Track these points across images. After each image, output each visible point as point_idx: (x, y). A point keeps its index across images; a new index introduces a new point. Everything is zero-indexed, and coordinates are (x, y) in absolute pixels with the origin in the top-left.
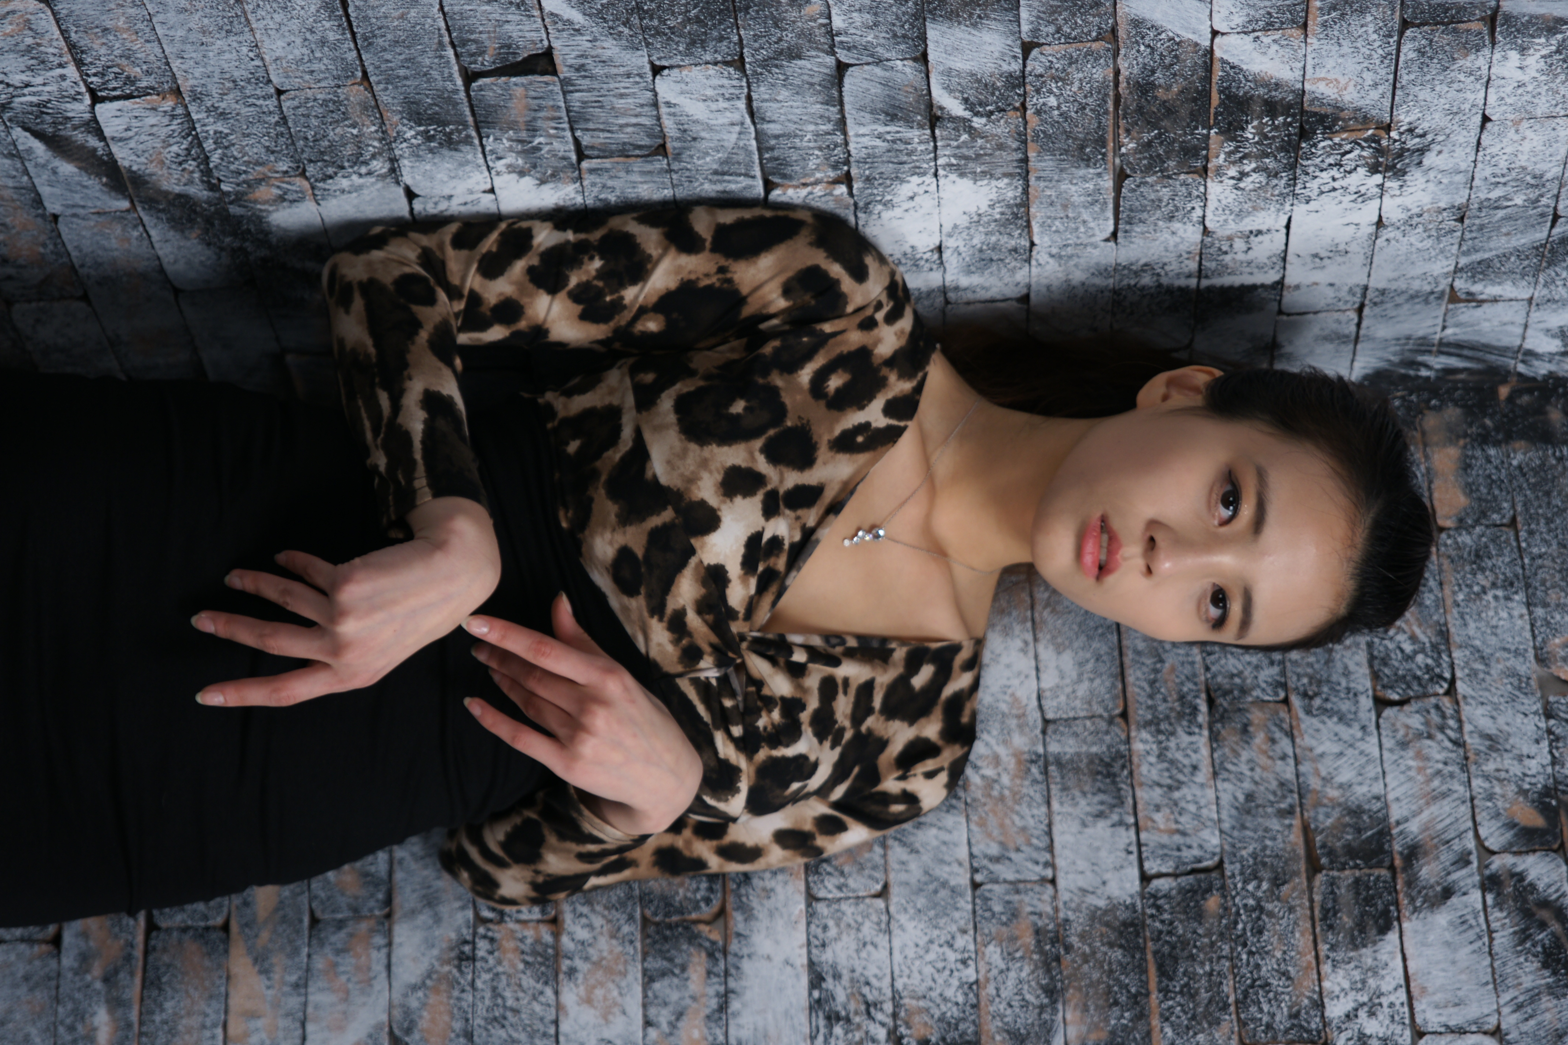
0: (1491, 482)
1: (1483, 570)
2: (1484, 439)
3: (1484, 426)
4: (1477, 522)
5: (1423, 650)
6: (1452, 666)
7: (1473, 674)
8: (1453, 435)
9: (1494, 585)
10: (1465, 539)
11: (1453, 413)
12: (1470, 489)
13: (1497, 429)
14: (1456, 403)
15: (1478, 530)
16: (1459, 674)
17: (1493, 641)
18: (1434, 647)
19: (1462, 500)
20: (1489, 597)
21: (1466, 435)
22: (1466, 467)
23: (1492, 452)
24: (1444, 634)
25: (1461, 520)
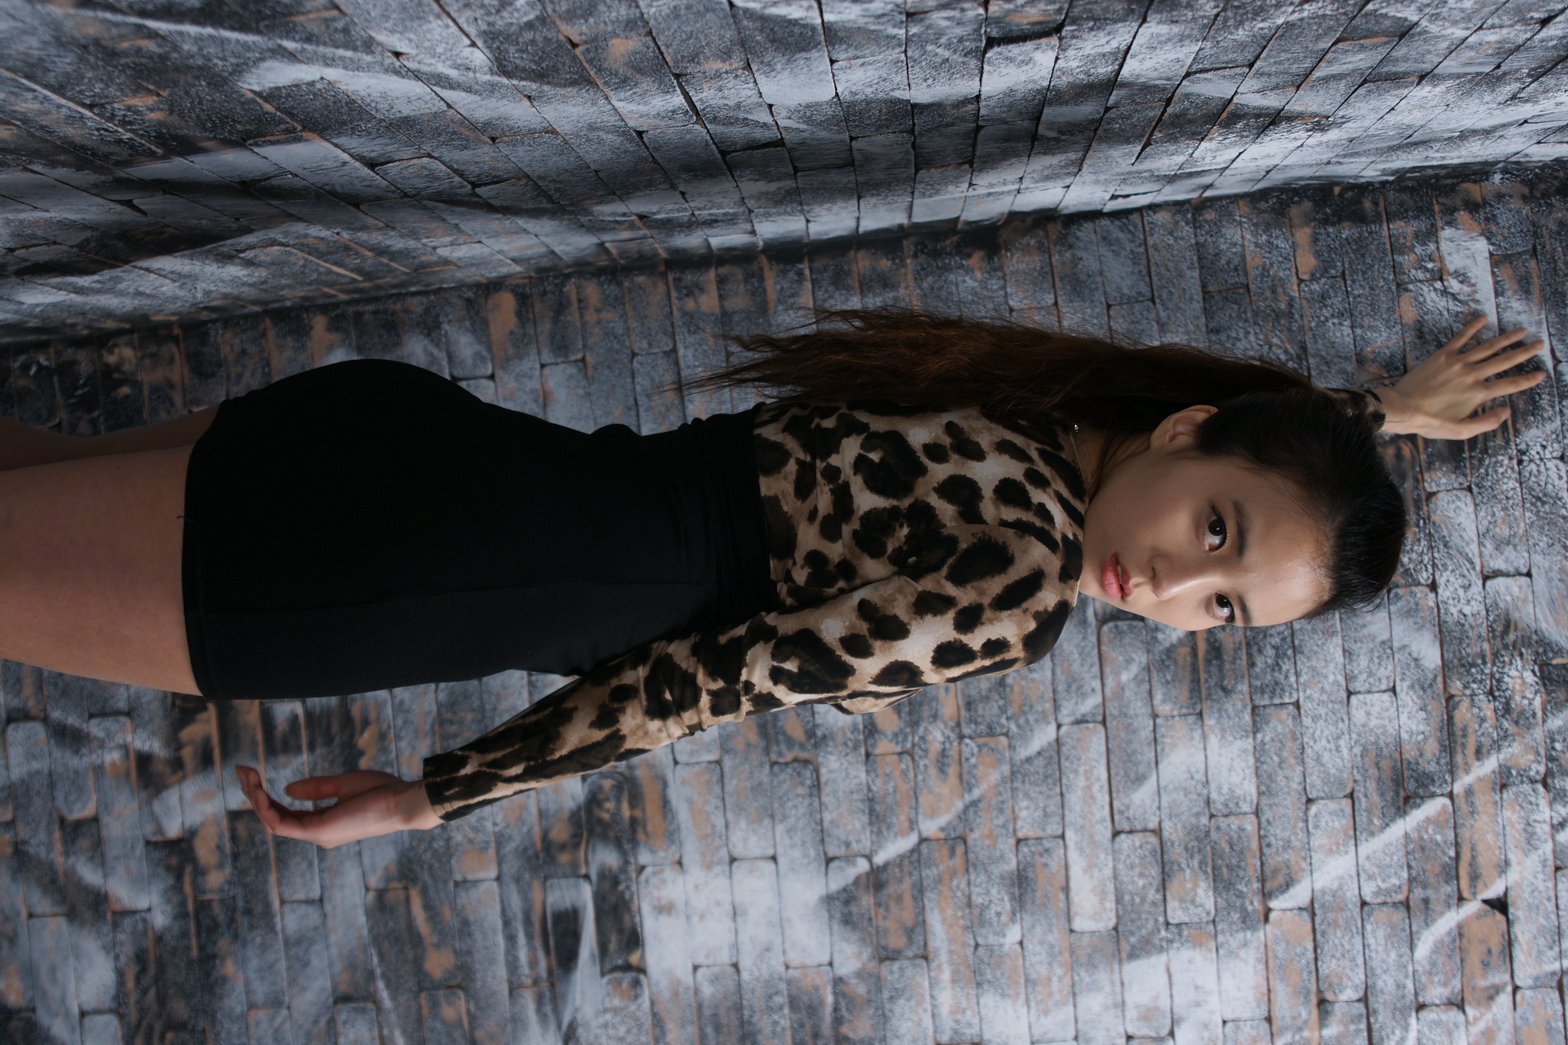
0: (1330, 249)
1: (1325, 306)
2: (1326, 222)
3: (1325, 213)
4: (1322, 276)
5: (1292, 359)
6: (1309, 368)
7: (1321, 373)
8: (1308, 219)
9: (1333, 316)
10: (1315, 287)
11: (1307, 205)
12: (1318, 254)
13: (1333, 215)
14: (1309, 198)
15: (1323, 280)
16: (1313, 373)
17: (1332, 351)
18: (1298, 356)
19: (1313, 262)
20: (1330, 324)
21: (1315, 220)
22: (1315, 240)
23: (1330, 230)
24: (1304, 348)
25: (1313, 275)
